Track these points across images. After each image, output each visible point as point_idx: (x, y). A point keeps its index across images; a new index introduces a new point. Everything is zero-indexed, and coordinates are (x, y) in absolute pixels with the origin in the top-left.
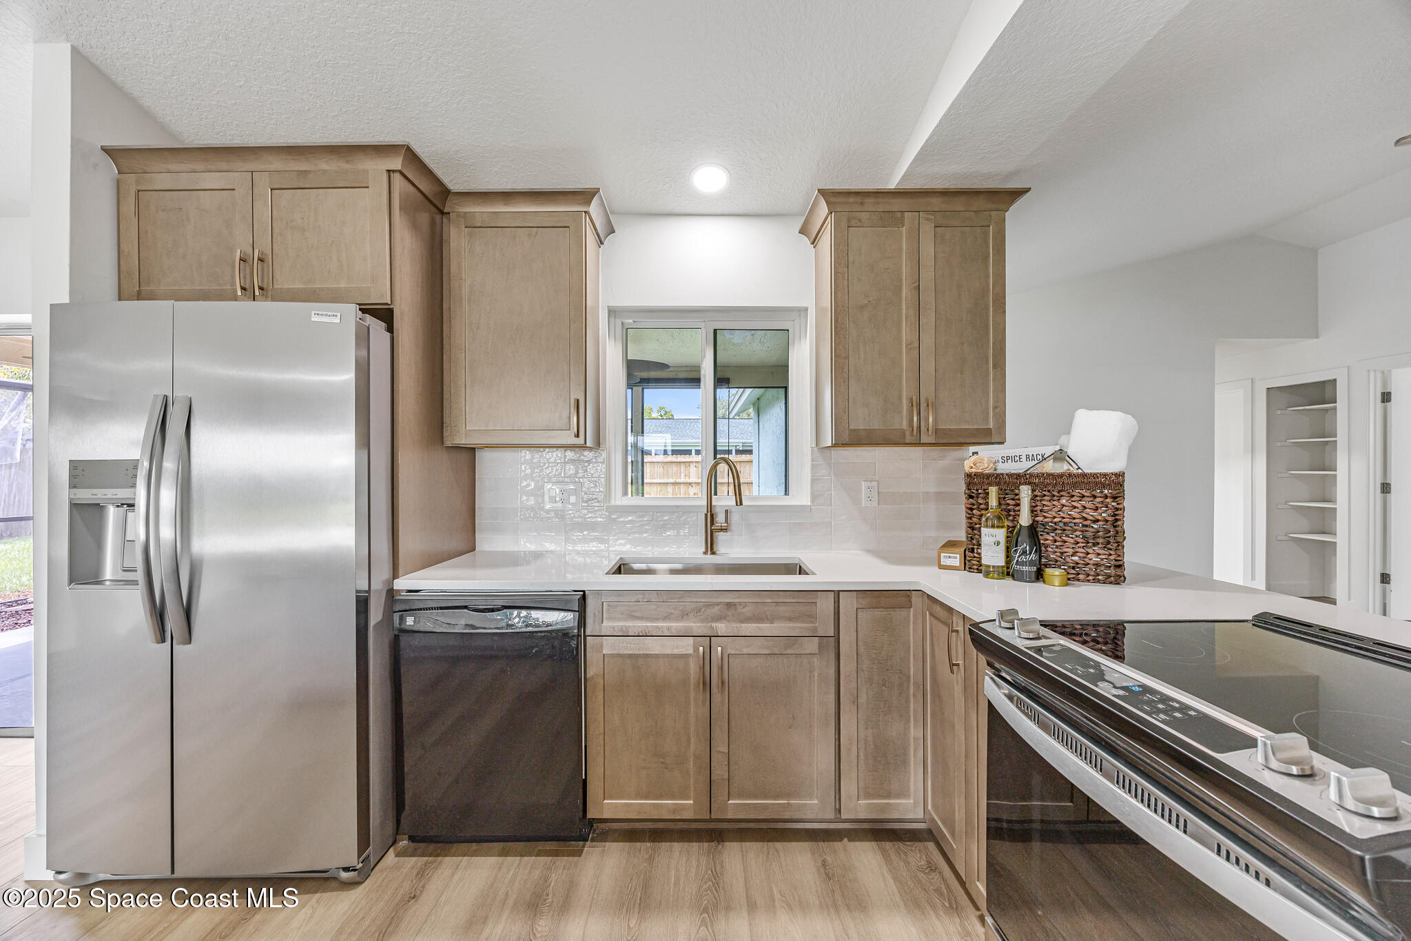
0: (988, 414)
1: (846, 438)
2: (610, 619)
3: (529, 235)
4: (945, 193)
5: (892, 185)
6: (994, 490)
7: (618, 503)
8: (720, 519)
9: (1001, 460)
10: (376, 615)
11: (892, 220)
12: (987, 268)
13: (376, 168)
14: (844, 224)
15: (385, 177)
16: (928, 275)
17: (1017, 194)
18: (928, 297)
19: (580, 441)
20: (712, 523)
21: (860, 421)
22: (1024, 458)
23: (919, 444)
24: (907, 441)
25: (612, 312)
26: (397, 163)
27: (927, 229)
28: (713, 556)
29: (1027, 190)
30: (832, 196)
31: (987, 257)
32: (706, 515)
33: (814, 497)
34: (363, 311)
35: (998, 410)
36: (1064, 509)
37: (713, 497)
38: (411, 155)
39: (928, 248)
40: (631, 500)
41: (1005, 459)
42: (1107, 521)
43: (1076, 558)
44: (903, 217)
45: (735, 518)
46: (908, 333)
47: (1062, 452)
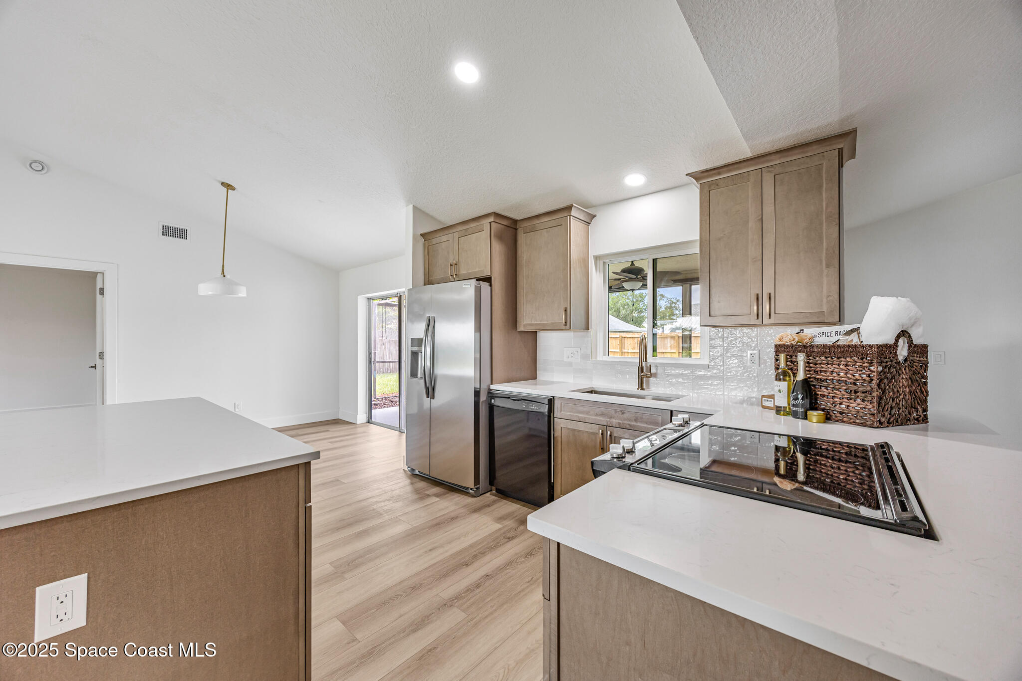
0: (822, 301)
1: (707, 322)
2: (564, 411)
3: (547, 232)
4: (780, 152)
6: (782, 356)
7: (601, 359)
9: (818, 335)
10: (483, 397)
11: (742, 177)
13: (486, 223)
14: (708, 190)
15: (489, 224)
16: (769, 209)
18: (768, 225)
19: (567, 327)
21: (718, 311)
22: (834, 334)
23: (762, 325)
24: (752, 323)
25: (597, 258)
26: (492, 219)
27: (768, 179)
28: (642, 391)
30: (698, 176)
31: (822, 186)
32: (639, 367)
33: (711, 359)
34: (477, 280)
35: (830, 298)
36: (837, 371)
38: (497, 215)
39: (768, 192)
40: (606, 358)
41: (821, 335)
42: (865, 380)
43: (843, 406)
44: (749, 175)
46: (753, 251)
47: (858, 329)
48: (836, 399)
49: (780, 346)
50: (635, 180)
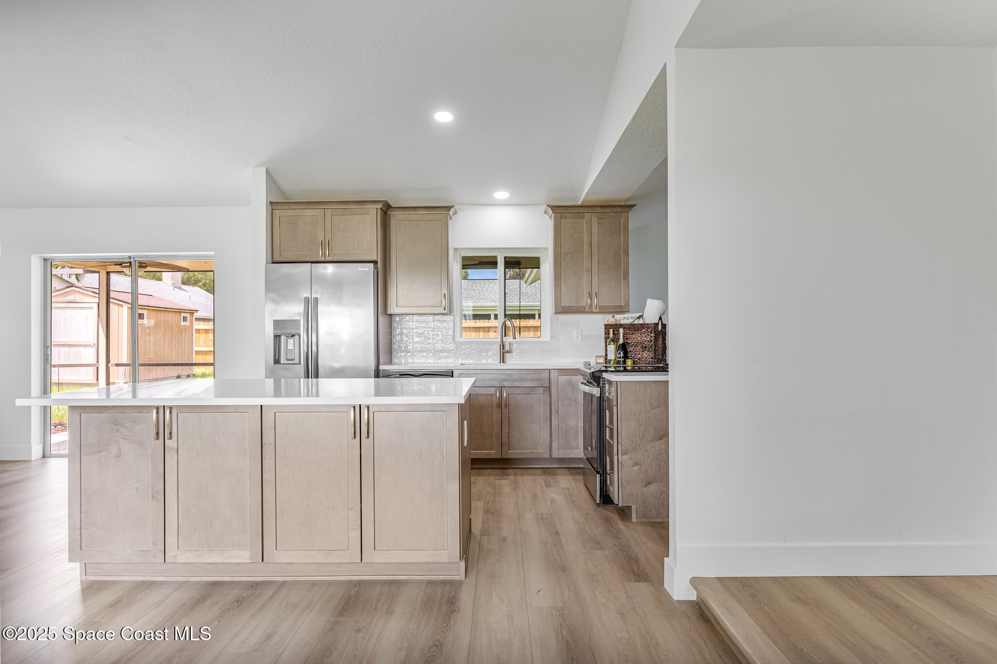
0: (621, 299)
1: (560, 310)
3: (424, 224)
5: (579, 203)
6: (611, 331)
7: (458, 340)
8: (507, 347)
9: (622, 319)
11: (580, 216)
12: (620, 237)
13: (372, 208)
14: (559, 218)
15: (376, 210)
16: (595, 240)
17: (632, 206)
18: (595, 250)
19: (446, 311)
20: (503, 349)
21: (565, 302)
22: (630, 318)
23: (592, 312)
24: (586, 311)
25: (455, 249)
26: (380, 206)
27: (595, 220)
29: (636, 205)
30: (554, 208)
31: (621, 232)
32: (500, 345)
33: (551, 337)
35: (625, 297)
36: (637, 338)
37: (504, 338)
39: (595, 229)
41: (624, 318)
42: (649, 341)
43: (640, 356)
44: (584, 215)
45: (514, 347)
46: (586, 264)
47: (642, 315)
48: (636, 352)
49: (608, 325)
50: (502, 195)
